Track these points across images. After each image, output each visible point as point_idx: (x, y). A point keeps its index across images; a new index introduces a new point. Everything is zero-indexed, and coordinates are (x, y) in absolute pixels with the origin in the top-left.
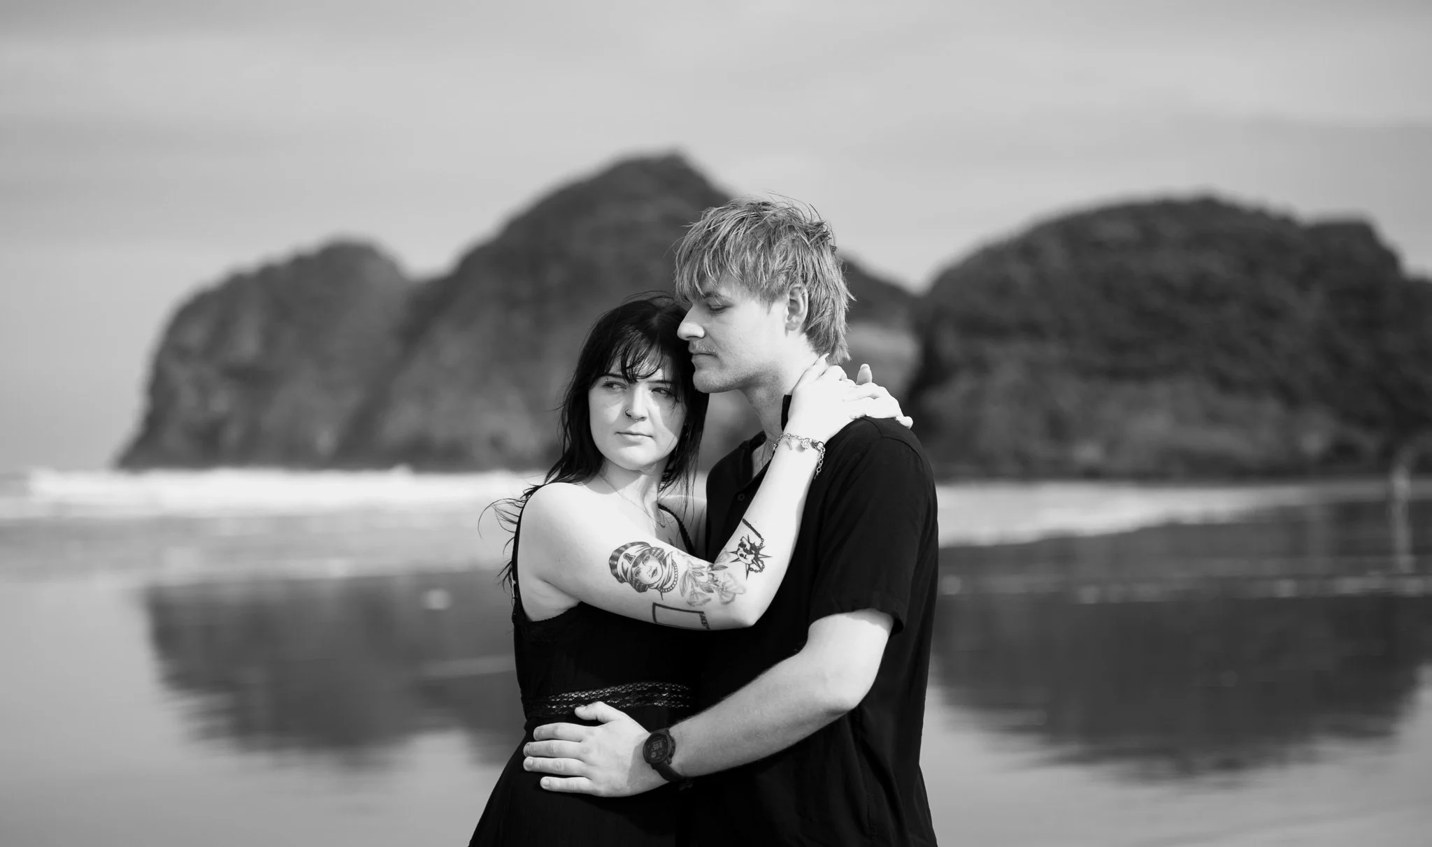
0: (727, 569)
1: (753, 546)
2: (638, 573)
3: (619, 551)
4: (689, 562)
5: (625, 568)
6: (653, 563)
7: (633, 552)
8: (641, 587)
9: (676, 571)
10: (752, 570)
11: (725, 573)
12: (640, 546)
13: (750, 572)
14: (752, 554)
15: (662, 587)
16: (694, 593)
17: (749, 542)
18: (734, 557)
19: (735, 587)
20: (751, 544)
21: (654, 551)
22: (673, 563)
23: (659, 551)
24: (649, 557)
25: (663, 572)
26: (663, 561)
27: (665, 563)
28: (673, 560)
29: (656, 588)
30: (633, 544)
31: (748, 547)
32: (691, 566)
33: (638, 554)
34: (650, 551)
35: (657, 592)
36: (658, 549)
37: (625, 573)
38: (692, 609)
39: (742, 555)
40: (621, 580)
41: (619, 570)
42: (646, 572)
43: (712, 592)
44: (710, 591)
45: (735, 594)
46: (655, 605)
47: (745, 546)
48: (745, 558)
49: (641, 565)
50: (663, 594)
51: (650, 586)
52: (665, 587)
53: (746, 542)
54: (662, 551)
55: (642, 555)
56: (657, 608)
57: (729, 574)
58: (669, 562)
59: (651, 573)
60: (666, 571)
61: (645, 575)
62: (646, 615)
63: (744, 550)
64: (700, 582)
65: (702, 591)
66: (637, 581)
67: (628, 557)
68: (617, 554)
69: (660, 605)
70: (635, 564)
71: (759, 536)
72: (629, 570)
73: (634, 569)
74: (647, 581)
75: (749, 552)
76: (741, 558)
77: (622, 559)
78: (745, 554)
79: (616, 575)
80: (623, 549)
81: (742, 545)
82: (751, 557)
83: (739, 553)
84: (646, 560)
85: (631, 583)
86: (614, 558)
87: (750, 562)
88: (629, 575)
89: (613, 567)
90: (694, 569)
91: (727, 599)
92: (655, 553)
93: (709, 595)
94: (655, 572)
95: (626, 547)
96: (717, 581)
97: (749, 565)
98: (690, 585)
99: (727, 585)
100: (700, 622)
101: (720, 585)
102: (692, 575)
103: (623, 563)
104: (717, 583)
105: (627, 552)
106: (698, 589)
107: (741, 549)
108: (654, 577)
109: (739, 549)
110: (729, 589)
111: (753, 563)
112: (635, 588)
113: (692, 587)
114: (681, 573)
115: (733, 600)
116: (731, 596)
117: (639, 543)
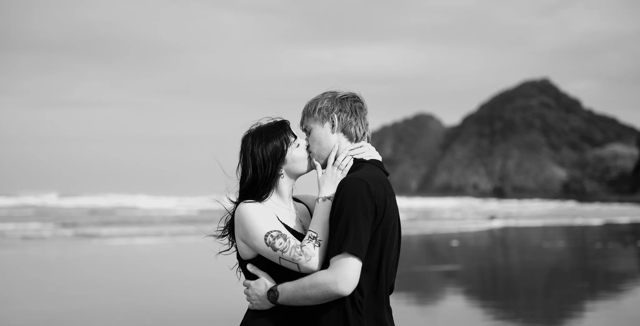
0: (306, 246)
1: (314, 237)
2: (274, 243)
3: (269, 233)
4: (296, 242)
5: (270, 241)
6: (281, 240)
7: (274, 234)
8: (275, 250)
9: (289, 245)
10: (316, 246)
11: (306, 248)
12: (277, 232)
13: (315, 247)
14: (314, 239)
15: (282, 251)
16: (294, 255)
17: (312, 236)
18: (308, 241)
19: (311, 254)
20: (313, 236)
21: (283, 235)
22: (289, 241)
23: (285, 236)
24: (280, 237)
25: (284, 244)
26: (285, 240)
27: (286, 241)
28: (289, 240)
29: (280, 251)
30: (275, 231)
31: (312, 237)
32: (296, 244)
33: (276, 236)
34: (281, 235)
35: (280, 252)
36: (285, 235)
37: (270, 242)
38: (294, 262)
39: (310, 240)
40: (268, 246)
41: (268, 241)
42: (278, 243)
43: (302, 256)
44: (301, 255)
45: (311, 257)
46: (280, 258)
47: (311, 237)
48: (312, 241)
49: (276, 240)
50: (283, 254)
51: (278, 249)
52: (284, 251)
53: (311, 236)
54: (286, 236)
55: (278, 236)
56: (281, 259)
57: (307, 248)
58: (288, 240)
59: (279, 244)
60: (285, 244)
61: (277, 245)
62: (277, 261)
63: (311, 239)
64: (297, 251)
65: (298, 255)
66: (274, 246)
67: (272, 236)
68: (268, 234)
69: (282, 258)
70: (274, 240)
71: (315, 233)
72: (271, 242)
73: (273, 241)
74: (277, 247)
75: (313, 239)
76: (310, 242)
77: (269, 237)
78: (311, 240)
79: (266, 243)
80: (270, 232)
81: (310, 237)
82: (314, 241)
83: (309, 240)
84: (279, 238)
85: (271, 247)
86: (266, 236)
87: (315, 243)
88: (271, 243)
89: (266, 240)
90: (296, 245)
91: (308, 259)
92: (283, 236)
93: (300, 257)
94: (281, 244)
95: (272, 232)
96: (303, 251)
97: (314, 244)
98: (293, 251)
99: (307, 253)
100: (297, 268)
101: (305, 253)
102: (295, 247)
103: (270, 238)
104: (303, 252)
105: (272, 234)
106: (296, 254)
107: (310, 238)
108: (280, 246)
109: (309, 239)
110: (309, 255)
111: (316, 243)
112: (273, 249)
113: (294, 252)
114: (291, 246)
115: (310, 259)
116: (310, 258)
117: (278, 231)
